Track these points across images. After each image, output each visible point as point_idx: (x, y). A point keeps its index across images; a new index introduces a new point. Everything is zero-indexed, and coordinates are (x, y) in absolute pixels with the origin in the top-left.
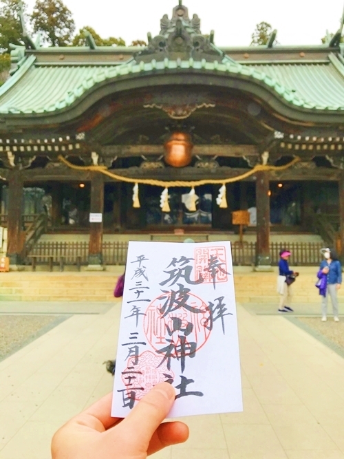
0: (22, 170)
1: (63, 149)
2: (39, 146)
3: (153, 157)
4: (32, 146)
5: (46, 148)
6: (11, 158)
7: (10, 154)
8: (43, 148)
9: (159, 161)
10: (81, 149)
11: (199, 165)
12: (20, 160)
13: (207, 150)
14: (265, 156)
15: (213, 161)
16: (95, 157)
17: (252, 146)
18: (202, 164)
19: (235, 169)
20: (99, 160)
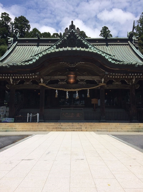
0: (15, 85)
1: (31, 77)
2: (22, 76)
3: (62, 80)
4: (20, 76)
5: (25, 77)
6: (11, 81)
7: (11, 79)
8: (24, 77)
9: (65, 81)
10: (37, 77)
11: (79, 83)
12: (14, 81)
13: (82, 78)
14: (103, 80)
15: (84, 82)
16: (42, 80)
17: (98, 76)
18: (80, 83)
19: (92, 85)
20: (43, 81)
